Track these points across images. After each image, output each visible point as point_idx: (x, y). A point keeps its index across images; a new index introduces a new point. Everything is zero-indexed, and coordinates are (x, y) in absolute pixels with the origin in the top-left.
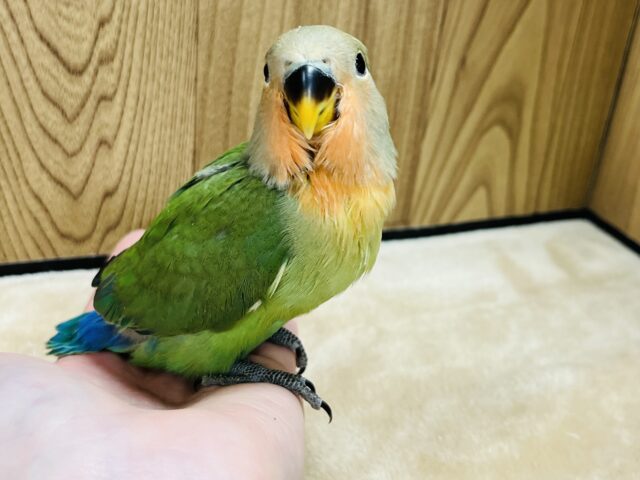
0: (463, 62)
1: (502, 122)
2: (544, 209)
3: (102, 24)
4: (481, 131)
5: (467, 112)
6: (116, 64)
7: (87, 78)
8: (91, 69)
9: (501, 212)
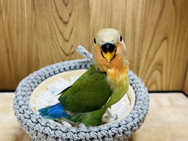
0: (147, 56)
1: (158, 69)
2: (171, 89)
3: (72, 46)
4: (153, 71)
5: (149, 66)
6: (75, 54)
7: (69, 56)
8: (70, 55)
9: (160, 89)
